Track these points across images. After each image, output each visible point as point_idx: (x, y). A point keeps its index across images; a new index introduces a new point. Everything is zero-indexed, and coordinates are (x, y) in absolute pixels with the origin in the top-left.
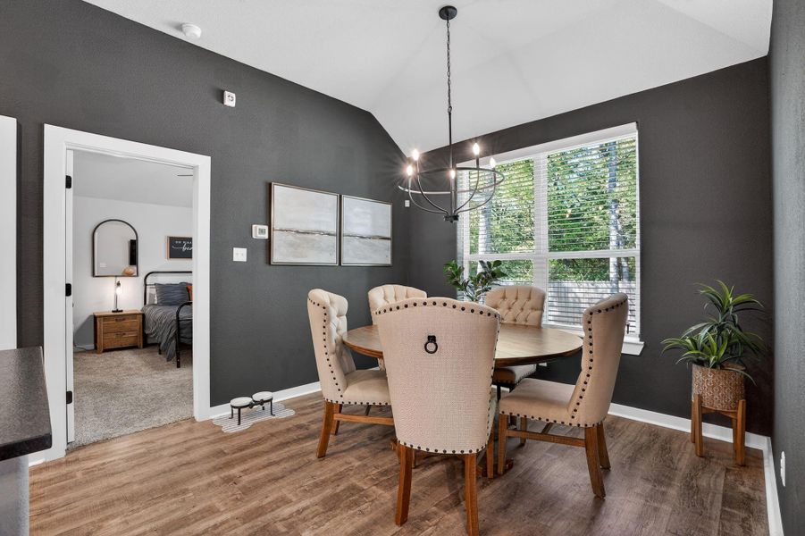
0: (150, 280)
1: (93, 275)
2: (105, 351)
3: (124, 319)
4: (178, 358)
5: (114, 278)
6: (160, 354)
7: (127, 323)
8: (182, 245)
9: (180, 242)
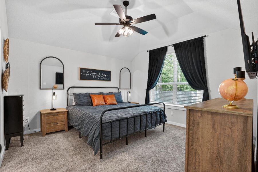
0: (71, 91)
1: (40, 88)
2: (47, 134)
3: (58, 115)
4: (101, 152)
5: (51, 90)
6: (80, 138)
7: (60, 117)
8: (86, 73)
9: (85, 71)
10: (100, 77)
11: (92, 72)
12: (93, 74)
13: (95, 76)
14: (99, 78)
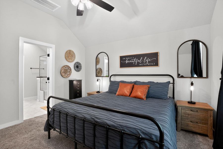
1: (96, 76)
9: (125, 59)
10: (142, 62)
11: (132, 58)
12: (133, 60)
13: (135, 62)
14: (140, 63)
